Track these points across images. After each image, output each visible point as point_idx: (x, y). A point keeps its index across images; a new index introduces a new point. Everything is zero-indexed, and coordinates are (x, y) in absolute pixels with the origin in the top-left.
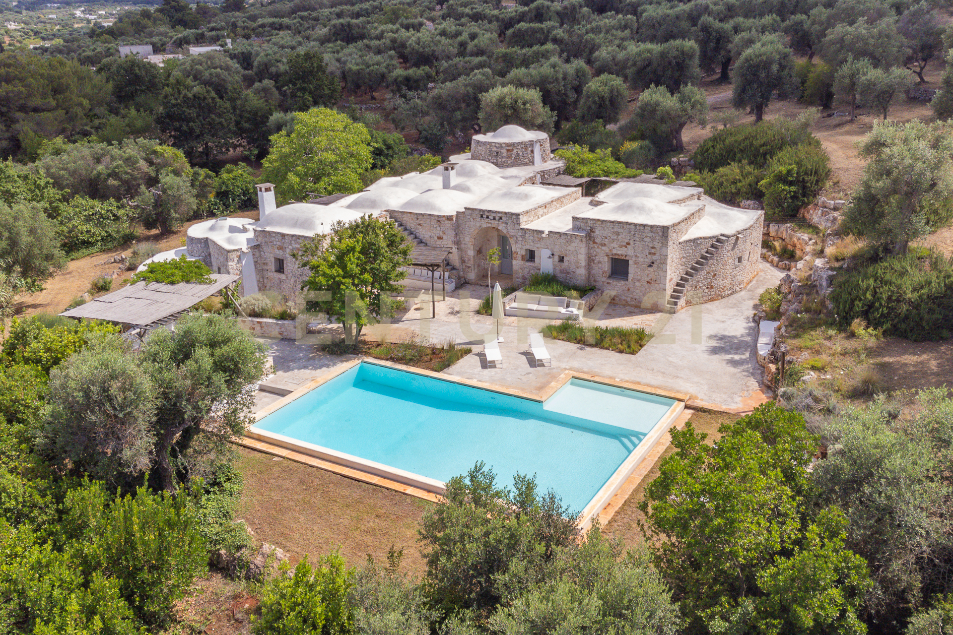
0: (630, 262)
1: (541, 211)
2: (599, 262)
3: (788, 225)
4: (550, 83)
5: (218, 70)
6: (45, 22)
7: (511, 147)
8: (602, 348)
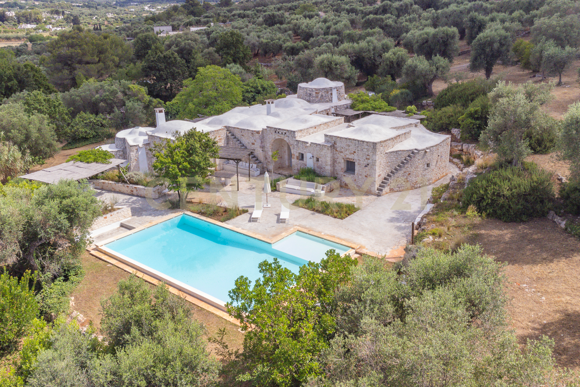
0: (356, 163)
1: (311, 130)
2: (339, 163)
3: (473, 145)
4: (365, 52)
5: (190, 41)
6: (128, 13)
7: (318, 91)
8: (325, 214)
